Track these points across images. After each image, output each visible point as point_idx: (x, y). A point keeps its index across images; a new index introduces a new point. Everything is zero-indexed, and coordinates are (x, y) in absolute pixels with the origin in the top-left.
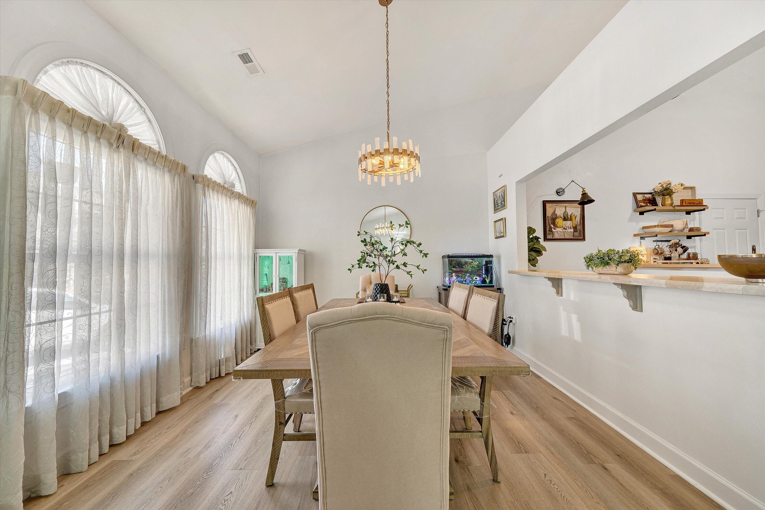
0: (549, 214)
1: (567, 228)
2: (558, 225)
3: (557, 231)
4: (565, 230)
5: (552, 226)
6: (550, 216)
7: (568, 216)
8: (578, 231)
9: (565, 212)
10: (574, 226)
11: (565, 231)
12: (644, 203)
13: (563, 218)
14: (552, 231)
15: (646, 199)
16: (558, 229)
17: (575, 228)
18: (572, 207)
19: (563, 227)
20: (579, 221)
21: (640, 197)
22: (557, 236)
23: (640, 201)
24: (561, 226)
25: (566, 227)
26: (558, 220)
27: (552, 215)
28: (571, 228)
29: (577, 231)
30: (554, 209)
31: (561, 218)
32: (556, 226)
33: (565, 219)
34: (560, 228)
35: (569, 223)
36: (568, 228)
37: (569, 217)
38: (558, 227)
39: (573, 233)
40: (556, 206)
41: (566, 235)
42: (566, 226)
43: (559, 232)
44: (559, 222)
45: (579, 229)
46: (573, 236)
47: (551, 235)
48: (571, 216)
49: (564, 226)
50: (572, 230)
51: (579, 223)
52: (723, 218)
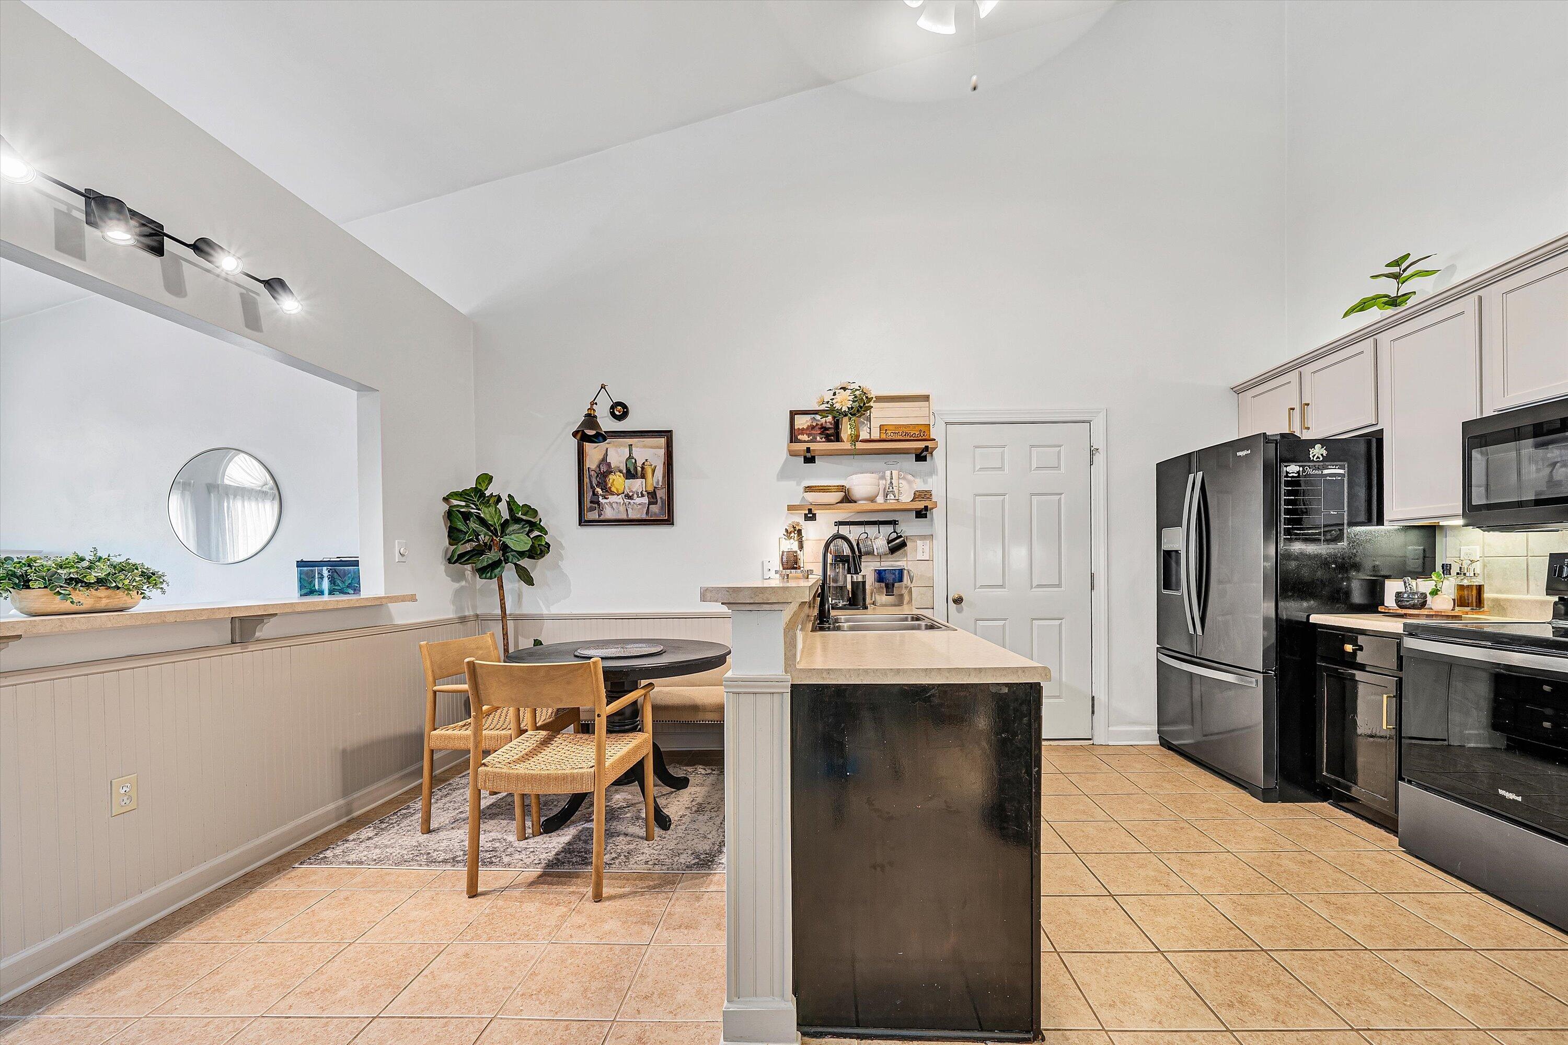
0: (592, 461)
1: (633, 495)
2: (613, 489)
3: (610, 502)
4: (628, 499)
5: (599, 490)
6: (593, 467)
7: (637, 468)
8: (659, 501)
9: (630, 457)
10: (650, 489)
11: (630, 502)
12: (809, 435)
13: (625, 471)
14: (598, 503)
15: (817, 424)
16: (612, 499)
17: (652, 495)
18: (645, 447)
19: (626, 493)
20: (661, 479)
21: (802, 422)
22: (609, 514)
23: (802, 431)
24: (620, 491)
25: (631, 494)
26: (614, 477)
27: (599, 466)
28: (643, 496)
29: (656, 503)
30: (604, 452)
31: (621, 471)
32: (608, 491)
33: (630, 474)
34: (618, 495)
35: (637, 485)
36: (635, 496)
37: (639, 469)
38: (612, 494)
39: (648, 507)
40: (607, 446)
41: (630, 511)
42: (632, 491)
43: (614, 505)
44: (617, 481)
45: (661, 498)
46: (647, 513)
47: (596, 512)
48: (643, 468)
49: (626, 491)
50: (645, 500)
51: (660, 484)
52: (1001, 468)
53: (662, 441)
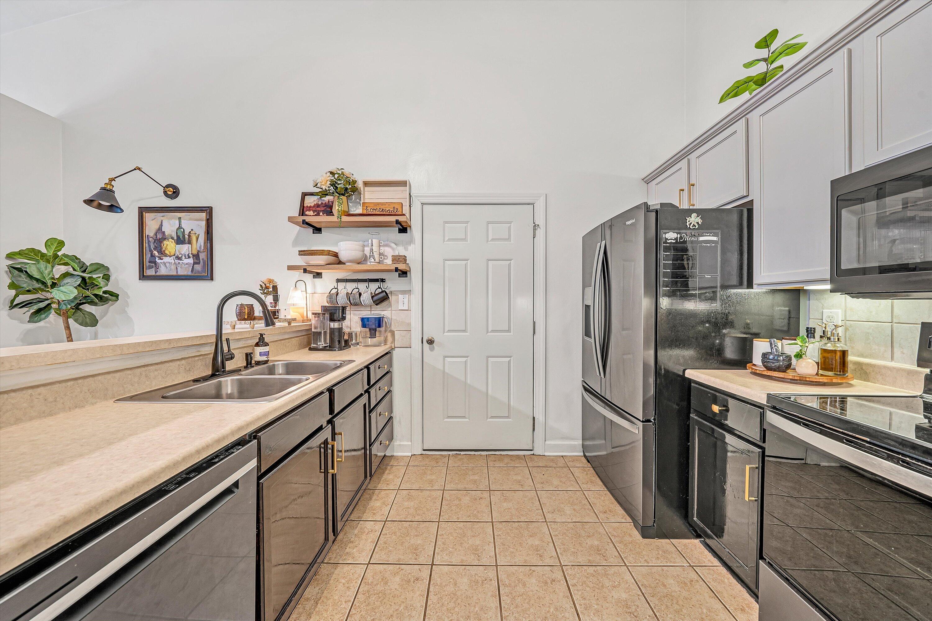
0: (151, 229)
1: (182, 257)
2: (167, 252)
3: (164, 262)
4: (178, 260)
5: (156, 253)
6: (152, 234)
7: (185, 236)
8: (201, 261)
9: (180, 227)
10: (195, 252)
11: (179, 262)
12: (314, 211)
13: (175, 238)
14: (155, 262)
15: (322, 203)
16: (166, 259)
17: (196, 257)
18: (190, 219)
19: (176, 255)
20: (202, 244)
21: (310, 201)
22: (163, 271)
23: (309, 208)
24: (172, 254)
25: (180, 256)
26: (168, 243)
27: (156, 234)
28: (189, 257)
29: (199, 263)
30: (160, 223)
31: (172, 238)
32: (162, 253)
33: (180, 241)
34: (170, 257)
35: (185, 249)
36: (183, 257)
37: (187, 236)
38: (166, 255)
39: (193, 267)
40: (162, 218)
41: (179, 269)
42: (181, 254)
43: (168, 265)
44: (170, 246)
45: (203, 259)
46: (192, 271)
47: (153, 269)
48: (189, 236)
49: (177, 253)
50: (191, 261)
51: (202, 248)
52: (465, 240)
53: (203, 215)
